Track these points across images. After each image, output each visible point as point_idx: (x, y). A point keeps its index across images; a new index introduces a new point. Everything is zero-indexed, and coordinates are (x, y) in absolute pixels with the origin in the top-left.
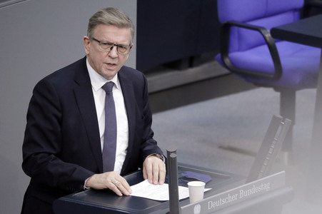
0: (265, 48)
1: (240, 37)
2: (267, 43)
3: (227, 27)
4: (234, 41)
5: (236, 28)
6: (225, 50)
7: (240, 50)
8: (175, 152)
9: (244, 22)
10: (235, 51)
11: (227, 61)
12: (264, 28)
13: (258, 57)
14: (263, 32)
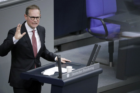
0: (102, 26)
1: (94, 22)
2: (103, 24)
3: (90, 19)
4: (92, 24)
5: (93, 19)
6: (89, 27)
7: (94, 27)
8: (60, 56)
9: (96, 17)
11: (90, 30)
12: (102, 19)
13: (100, 29)
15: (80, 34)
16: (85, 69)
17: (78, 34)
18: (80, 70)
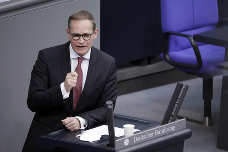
0: (192, 49)
1: (176, 42)
2: (193, 46)
3: (168, 35)
4: (172, 45)
5: (174, 36)
6: (166, 50)
7: (176, 50)
9: (179, 32)
10: (173, 51)
11: (167, 57)
12: (190, 36)
13: (187, 55)
14: (190, 38)
15: (149, 63)
16: (159, 129)
17: (146, 65)
18: (150, 132)
